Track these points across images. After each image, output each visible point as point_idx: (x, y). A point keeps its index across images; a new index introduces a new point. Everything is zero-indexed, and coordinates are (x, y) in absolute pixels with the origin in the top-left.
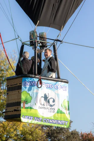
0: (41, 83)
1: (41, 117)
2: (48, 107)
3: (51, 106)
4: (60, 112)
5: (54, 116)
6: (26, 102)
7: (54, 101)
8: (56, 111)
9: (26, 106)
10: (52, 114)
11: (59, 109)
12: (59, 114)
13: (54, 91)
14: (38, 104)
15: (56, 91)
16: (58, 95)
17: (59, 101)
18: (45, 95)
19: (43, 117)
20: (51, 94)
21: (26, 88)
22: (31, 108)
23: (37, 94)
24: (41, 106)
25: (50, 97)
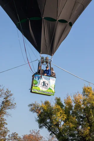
0: (42, 77)
1: (41, 90)
2: (45, 86)
3: (46, 86)
4: (50, 89)
5: (47, 90)
6: (35, 84)
7: (47, 85)
8: (48, 88)
9: (35, 85)
10: (46, 90)
11: (49, 88)
12: (50, 90)
13: (48, 80)
14: (40, 85)
15: (49, 81)
16: (50, 82)
17: (50, 84)
18: (44, 82)
19: (42, 90)
20: (47, 82)
21: (36, 79)
22: (37, 86)
23: (40, 81)
24: (41, 86)
25: (46, 83)
